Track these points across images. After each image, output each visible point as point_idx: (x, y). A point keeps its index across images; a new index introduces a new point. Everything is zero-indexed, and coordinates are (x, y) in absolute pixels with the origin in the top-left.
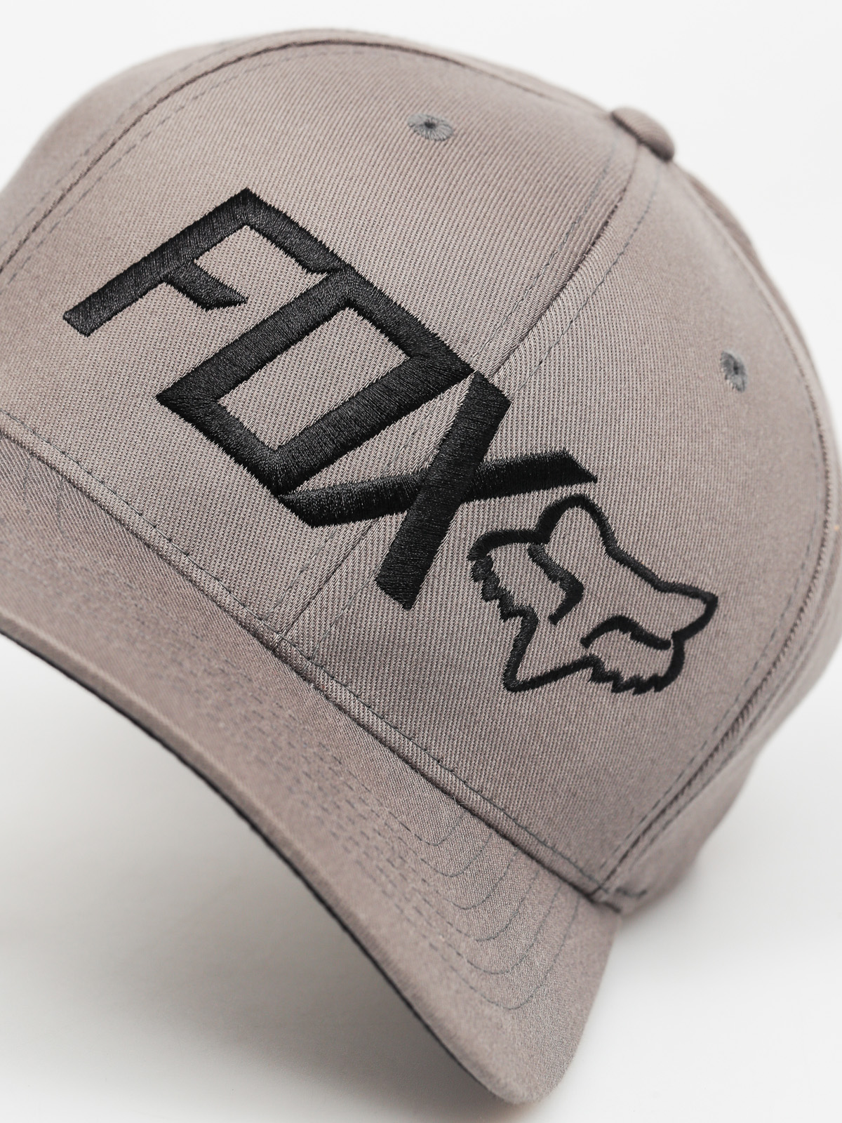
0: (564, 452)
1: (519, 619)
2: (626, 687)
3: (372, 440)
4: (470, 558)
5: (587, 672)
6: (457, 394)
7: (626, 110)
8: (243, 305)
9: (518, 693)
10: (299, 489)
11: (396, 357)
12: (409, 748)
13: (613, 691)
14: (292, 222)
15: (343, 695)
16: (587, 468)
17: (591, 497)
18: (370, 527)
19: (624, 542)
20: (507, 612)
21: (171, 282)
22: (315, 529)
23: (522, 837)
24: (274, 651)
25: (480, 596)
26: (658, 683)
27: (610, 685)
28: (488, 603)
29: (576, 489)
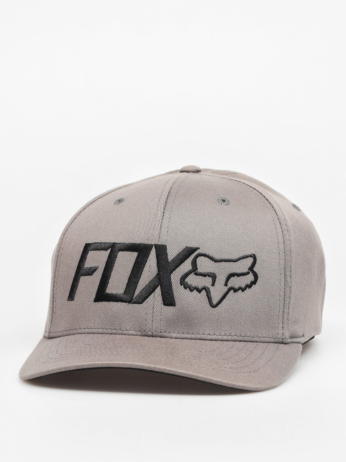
0: (187, 247)
1: (204, 291)
2: (245, 289)
3: (142, 276)
4: (181, 285)
5: (232, 291)
6: (153, 252)
7: (184, 168)
8: (98, 268)
9: (217, 307)
10: (134, 298)
11: (135, 254)
12: (199, 336)
13: (242, 292)
14: (98, 243)
15: (174, 335)
16: (195, 247)
17: (201, 252)
18: (154, 294)
19: (217, 257)
20: (199, 291)
21: (82, 275)
22: (143, 304)
23: (246, 339)
24: (152, 336)
25: (190, 292)
26: (254, 283)
27: (240, 291)
28: (193, 292)
29: (196, 253)
